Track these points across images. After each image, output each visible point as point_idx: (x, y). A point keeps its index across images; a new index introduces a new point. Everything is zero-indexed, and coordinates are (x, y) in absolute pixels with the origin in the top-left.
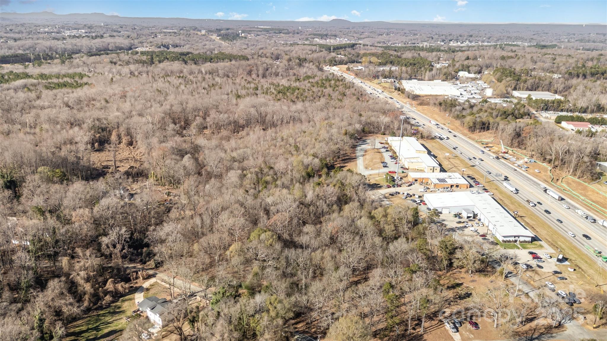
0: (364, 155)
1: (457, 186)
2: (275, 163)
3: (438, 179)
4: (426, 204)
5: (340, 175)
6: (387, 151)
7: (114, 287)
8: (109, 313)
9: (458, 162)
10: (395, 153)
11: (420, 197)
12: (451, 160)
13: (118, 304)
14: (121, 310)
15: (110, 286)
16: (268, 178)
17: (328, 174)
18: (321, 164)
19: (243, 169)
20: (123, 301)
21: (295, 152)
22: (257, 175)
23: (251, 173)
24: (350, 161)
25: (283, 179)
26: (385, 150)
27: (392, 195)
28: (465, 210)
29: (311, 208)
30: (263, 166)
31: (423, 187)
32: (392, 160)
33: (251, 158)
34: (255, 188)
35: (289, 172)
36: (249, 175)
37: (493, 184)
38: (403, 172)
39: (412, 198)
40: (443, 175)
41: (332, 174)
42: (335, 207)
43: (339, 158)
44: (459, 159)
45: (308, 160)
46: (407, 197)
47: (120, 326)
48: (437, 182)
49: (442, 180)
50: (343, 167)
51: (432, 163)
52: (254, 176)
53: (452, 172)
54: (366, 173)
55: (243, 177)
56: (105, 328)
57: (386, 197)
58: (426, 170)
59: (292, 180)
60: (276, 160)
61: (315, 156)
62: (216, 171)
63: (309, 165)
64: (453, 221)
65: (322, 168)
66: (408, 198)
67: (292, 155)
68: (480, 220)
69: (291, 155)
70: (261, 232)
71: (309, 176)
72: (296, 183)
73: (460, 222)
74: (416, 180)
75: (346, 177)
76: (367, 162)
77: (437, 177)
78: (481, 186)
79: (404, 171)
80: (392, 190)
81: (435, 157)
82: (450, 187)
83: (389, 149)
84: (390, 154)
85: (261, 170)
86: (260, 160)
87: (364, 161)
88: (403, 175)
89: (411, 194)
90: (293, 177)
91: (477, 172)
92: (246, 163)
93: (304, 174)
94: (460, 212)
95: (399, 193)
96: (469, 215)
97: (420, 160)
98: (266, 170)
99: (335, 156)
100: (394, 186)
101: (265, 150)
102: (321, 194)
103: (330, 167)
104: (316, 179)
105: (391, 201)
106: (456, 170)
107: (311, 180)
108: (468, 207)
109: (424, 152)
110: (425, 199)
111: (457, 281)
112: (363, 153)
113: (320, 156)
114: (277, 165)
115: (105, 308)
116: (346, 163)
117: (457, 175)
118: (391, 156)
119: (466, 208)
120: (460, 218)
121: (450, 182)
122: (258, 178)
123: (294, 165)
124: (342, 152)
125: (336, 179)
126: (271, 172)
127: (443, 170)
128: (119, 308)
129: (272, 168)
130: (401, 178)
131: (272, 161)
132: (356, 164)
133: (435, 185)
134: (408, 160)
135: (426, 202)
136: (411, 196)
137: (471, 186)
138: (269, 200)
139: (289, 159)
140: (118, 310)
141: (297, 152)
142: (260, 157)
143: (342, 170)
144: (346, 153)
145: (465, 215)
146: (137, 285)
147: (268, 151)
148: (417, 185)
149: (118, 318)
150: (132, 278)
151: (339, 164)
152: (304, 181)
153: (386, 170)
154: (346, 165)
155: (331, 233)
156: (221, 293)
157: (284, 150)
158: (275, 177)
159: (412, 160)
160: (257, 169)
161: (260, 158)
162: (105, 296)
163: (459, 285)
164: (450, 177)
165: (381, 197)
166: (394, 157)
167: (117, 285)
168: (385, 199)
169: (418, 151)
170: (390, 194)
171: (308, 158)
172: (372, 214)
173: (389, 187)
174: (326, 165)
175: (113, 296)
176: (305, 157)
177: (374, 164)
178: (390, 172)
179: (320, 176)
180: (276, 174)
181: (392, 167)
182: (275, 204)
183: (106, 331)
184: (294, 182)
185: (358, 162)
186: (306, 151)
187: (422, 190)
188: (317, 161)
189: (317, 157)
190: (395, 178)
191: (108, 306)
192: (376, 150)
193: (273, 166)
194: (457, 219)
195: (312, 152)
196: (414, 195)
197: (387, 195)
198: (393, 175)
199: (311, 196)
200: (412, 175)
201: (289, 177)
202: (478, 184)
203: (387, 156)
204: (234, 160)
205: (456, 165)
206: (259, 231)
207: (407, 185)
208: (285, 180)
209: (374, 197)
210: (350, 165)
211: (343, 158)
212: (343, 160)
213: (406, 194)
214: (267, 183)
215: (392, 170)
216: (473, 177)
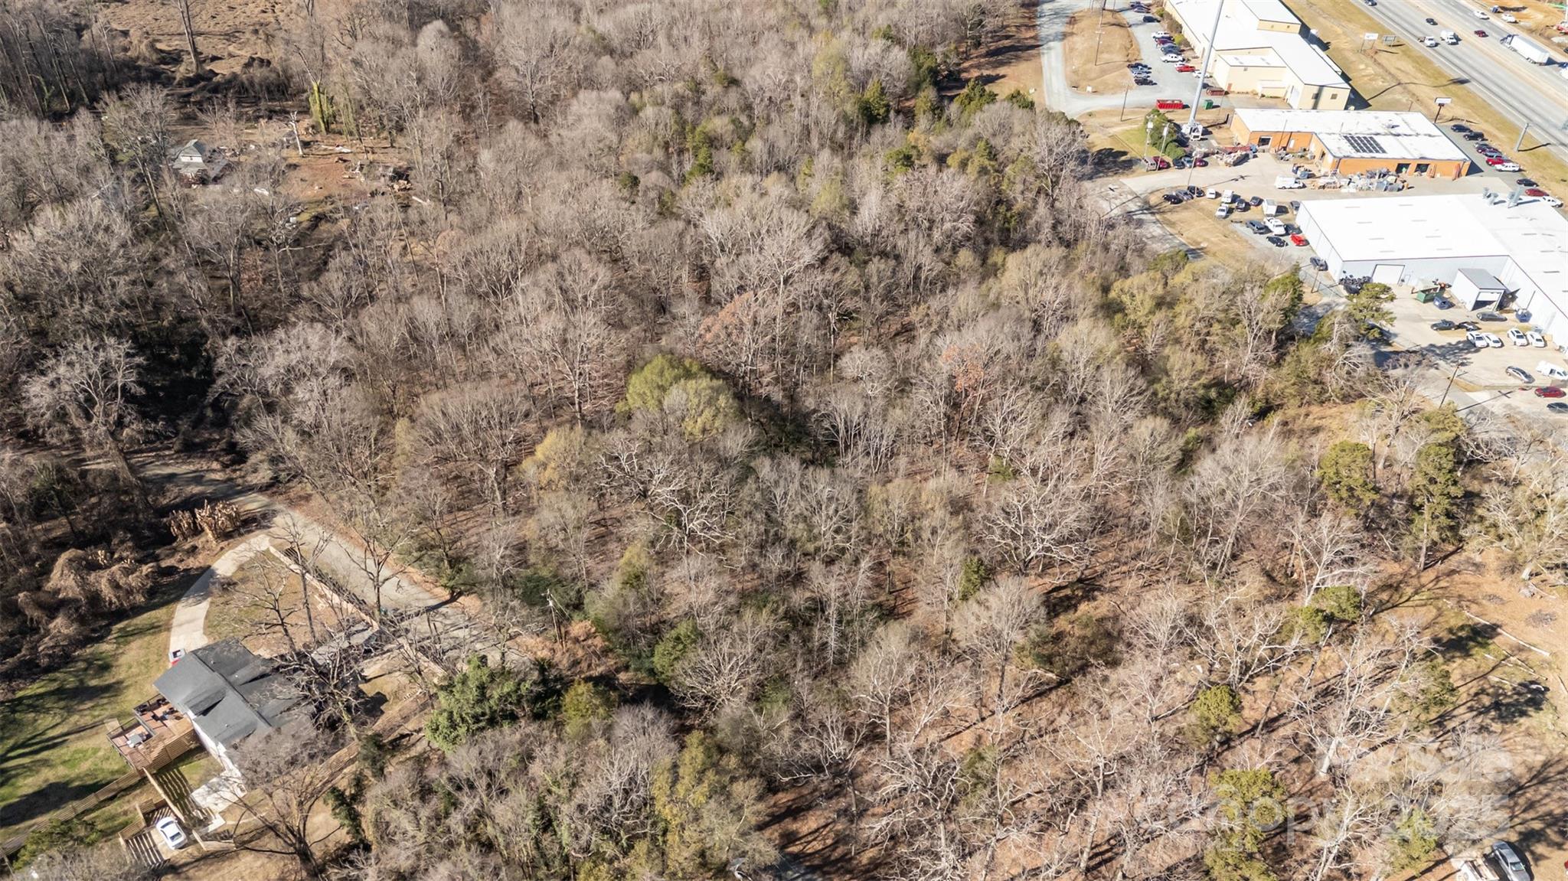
0: (1064, 36)
1: (1421, 168)
2: (748, 62)
3: (1350, 139)
4: (1306, 243)
5: (983, 120)
6: (1148, 20)
7: (83, 583)
8: (60, 693)
9: (1407, 66)
10: (1178, 28)
11: (1281, 210)
12: (1383, 58)
13: (106, 647)
14: (109, 679)
15: (62, 579)
16: (719, 124)
17: (937, 110)
18: (913, 71)
19: (632, 85)
20: (127, 636)
21: (822, 21)
22: (678, 109)
23: (659, 103)
24: (1017, 58)
25: (774, 131)
26: (1141, 16)
27: (1175, 200)
28: (1469, 274)
29: (876, 266)
30: (703, 72)
31: (1290, 167)
32: (1169, 57)
33: (661, 39)
34: (665, 169)
35: (798, 101)
36: (649, 112)
37: (1547, 157)
38: (1210, 106)
39: (1252, 214)
40: (1363, 122)
41: (953, 109)
42: (966, 257)
43: (978, 44)
44: (1408, 54)
45: (867, 53)
46: (1230, 211)
47: (85, 766)
48: (1347, 149)
49: (1365, 144)
50: (990, 79)
51: (1320, 69)
52: (667, 112)
53: (1393, 106)
54: (1074, 106)
55: (627, 114)
56: (29, 769)
57: (1148, 208)
58: (1293, 100)
59: (807, 131)
60: (752, 52)
61: (893, 37)
62: (535, 91)
63: (869, 73)
64: (1419, 319)
65: (918, 87)
66: (1236, 215)
67: (811, 30)
68: (1525, 317)
69: (805, 33)
70: (669, 374)
71: (871, 118)
72: (822, 146)
73: (1445, 326)
74: (1264, 141)
75: (1004, 128)
76: (1077, 63)
77: (1345, 130)
78: (1510, 166)
79: (1216, 100)
80: (1175, 179)
81: (1325, 46)
82: (1393, 171)
83: (1154, 12)
84: (1159, 30)
85: (697, 88)
86: (695, 51)
87: (1067, 58)
88: (1211, 116)
89: (1247, 197)
90: (810, 121)
91: (1481, 108)
92: (644, 62)
93: (850, 108)
94: (1443, 280)
95: (1201, 193)
96: (1484, 297)
97: (1272, 58)
98: (712, 90)
99: (963, 38)
100: (1179, 164)
101: (716, 11)
102: (912, 204)
103: (947, 82)
104: (893, 130)
105: (1172, 224)
106: (1404, 99)
107: (877, 135)
108: (1479, 264)
109: (1289, 25)
110: (1300, 220)
111: (1474, 616)
112: (1060, 27)
113: (910, 39)
114: (755, 71)
115: (48, 670)
116: (1002, 64)
117: (1418, 121)
118: (1163, 41)
119: (1470, 264)
120: (1447, 304)
121: (1395, 150)
122: (682, 123)
123: (816, 72)
124: (990, 23)
125: (970, 132)
126: (732, 99)
127: (1357, 101)
128: (106, 668)
129: (734, 82)
130: (1206, 132)
131: (736, 53)
132: (1039, 71)
133: (1339, 161)
134: (1230, 58)
135: (1306, 234)
136: (1247, 207)
137: (1474, 169)
138: (714, 225)
139: (800, 48)
140: (94, 683)
141: (830, 18)
142: (697, 35)
143: (993, 97)
144: (1004, 27)
145: (1464, 292)
146: (193, 563)
147: (724, 13)
148: (1265, 160)
149: (87, 720)
150: (174, 530)
151: (979, 66)
152: (851, 138)
153: (1148, 96)
154: (1001, 71)
155: (952, 378)
156: (472, 684)
157: (781, 10)
158: (744, 119)
159: (1247, 59)
160: (679, 86)
161: (696, 38)
162: (52, 618)
163: (1482, 634)
164: (1392, 130)
165: (1132, 207)
166: (1174, 43)
167: (92, 577)
168: (1147, 217)
169: (1265, 22)
170: (1168, 198)
171: (866, 46)
172: (1113, 295)
173: (1162, 166)
174: (934, 72)
175: (82, 620)
176: (858, 40)
177: (1104, 72)
178: (1163, 105)
179: (909, 117)
180: (748, 108)
181: (1171, 85)
182: (735, 247)
183: (28, 785)
184: (815, 143)
185: (1045, 60)
186: (860, 15)
187: (1290, 182)
188: (899, 57)
189: (899, 42)
190: (1185, 130)
191: (63, 659)
192: (1109, 18)
193: (737, 73)
194: (1434, 312)
195: (882, 21)
196: (1260, 202)
197: (1154, 200)
198: (1176, 116)
199: (875, 212)
200: (1249, 122)
201: (794, 120)
202: (1500, 161)
203: (1147, 37)
204: (604, 47)
205: (1404, 80)
206: (661, 373)
207: (1231, 159)
208: (780, 134)
209: (1105, 205)
210: (1014, 77)
211: (993, 46)
212: (990, 54)
213: (1226, 197)
214: (713, 142)
215: (1168, 95)
216: (1476, 129)
